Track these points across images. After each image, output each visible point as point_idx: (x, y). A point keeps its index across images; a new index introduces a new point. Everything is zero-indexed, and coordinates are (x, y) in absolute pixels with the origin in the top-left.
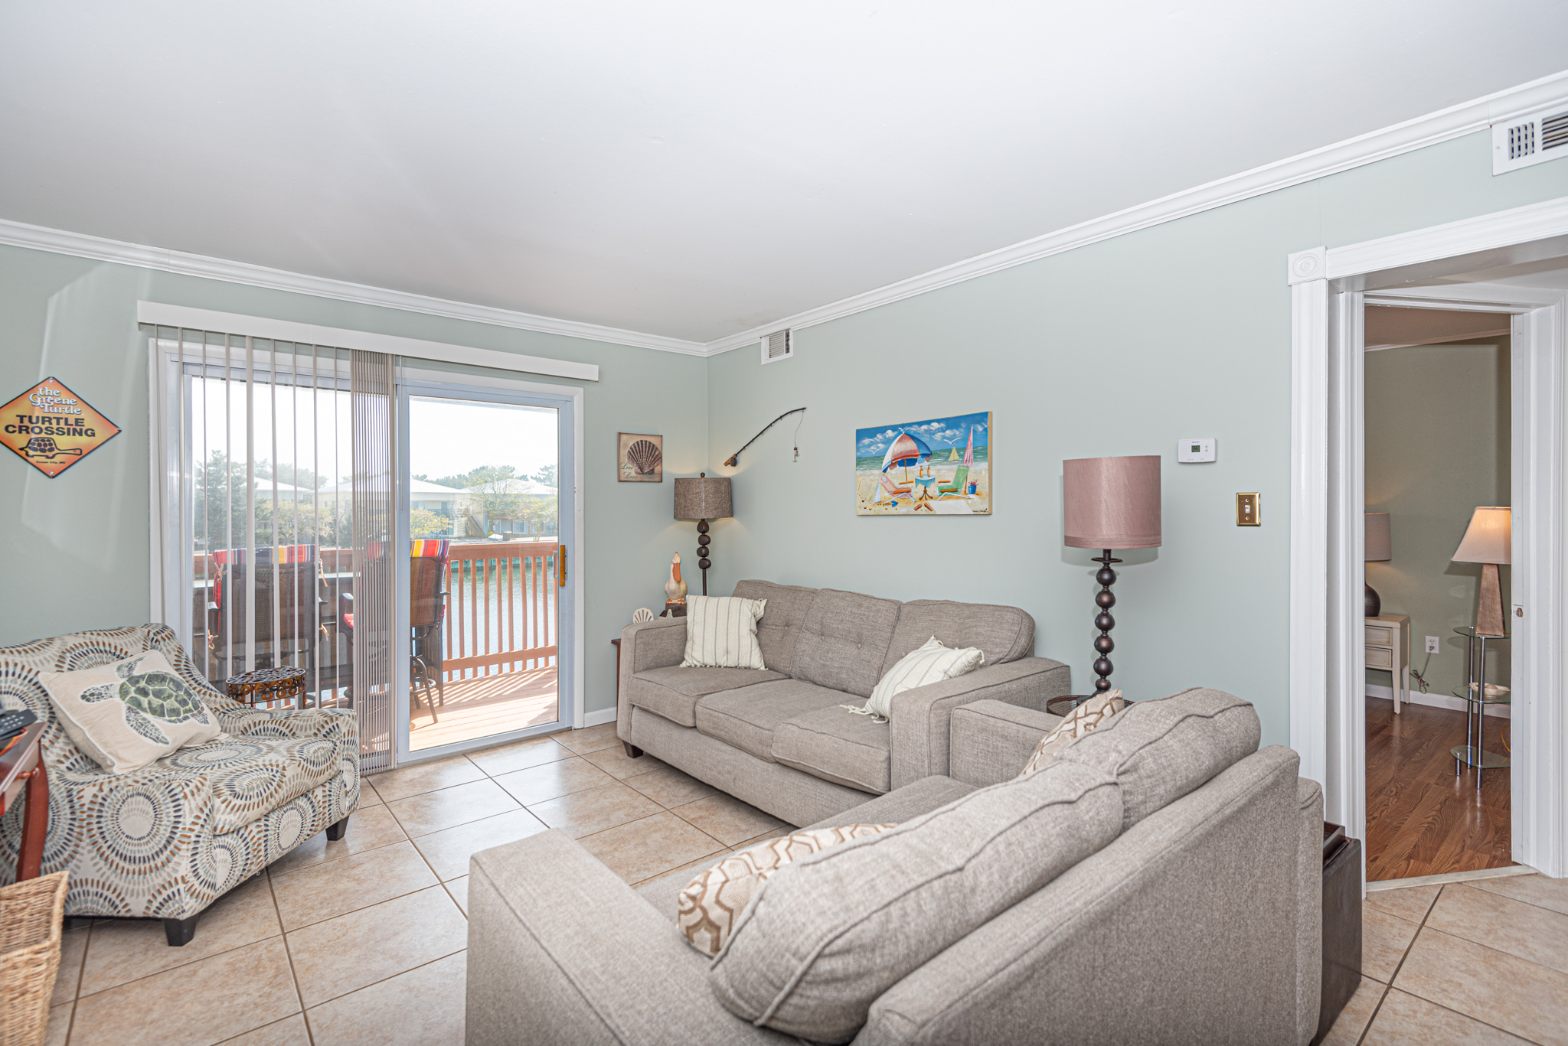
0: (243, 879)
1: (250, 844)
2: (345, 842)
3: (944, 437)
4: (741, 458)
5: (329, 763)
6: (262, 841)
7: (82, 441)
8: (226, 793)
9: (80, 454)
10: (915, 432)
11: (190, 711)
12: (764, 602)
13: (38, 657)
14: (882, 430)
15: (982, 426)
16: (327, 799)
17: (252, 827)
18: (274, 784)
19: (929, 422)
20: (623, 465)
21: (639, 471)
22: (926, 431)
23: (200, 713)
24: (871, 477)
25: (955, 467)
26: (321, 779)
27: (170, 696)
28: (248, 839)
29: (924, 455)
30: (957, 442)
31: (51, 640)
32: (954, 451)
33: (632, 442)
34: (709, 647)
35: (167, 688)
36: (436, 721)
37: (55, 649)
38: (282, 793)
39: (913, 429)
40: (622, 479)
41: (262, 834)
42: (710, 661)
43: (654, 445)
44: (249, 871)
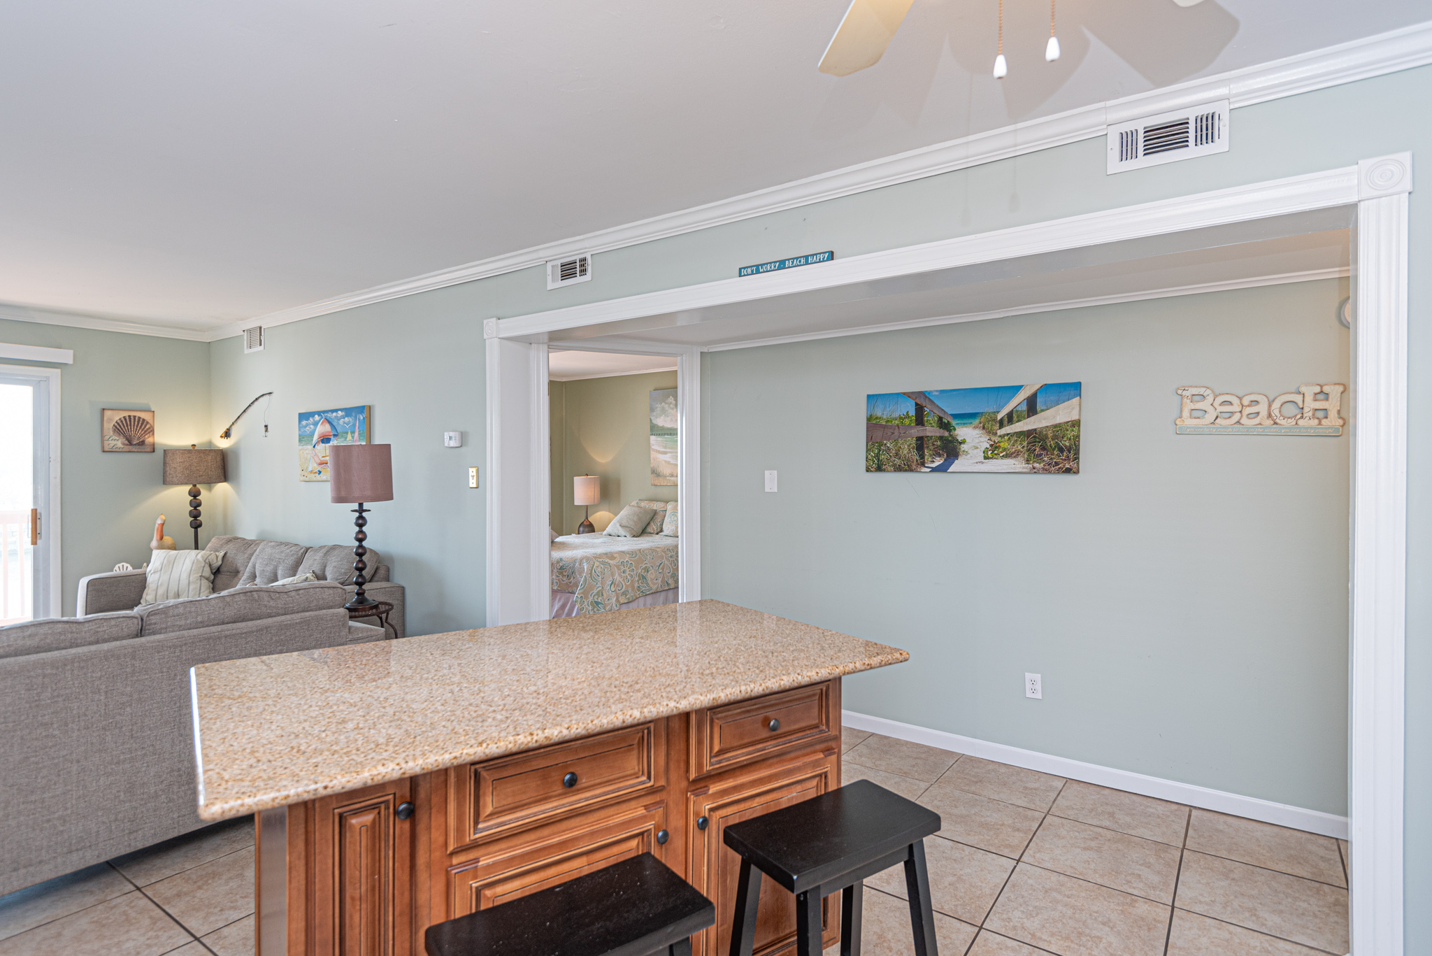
3: (345, 423)
10: (330, 418)
12: (223, 553)
14: (313, 414)
15: (368, 412)
19: (336, 411)
20: (107, 437)
21: (126, 442)
22: (335, 417)
24: (307, 452)
29: (335, 435)
30: (351, 426)
32: (349, 433)
33: (118, 416)
34: (161, 591)
39: (329, 415)
40: (106, 449)
43: (144, 420)
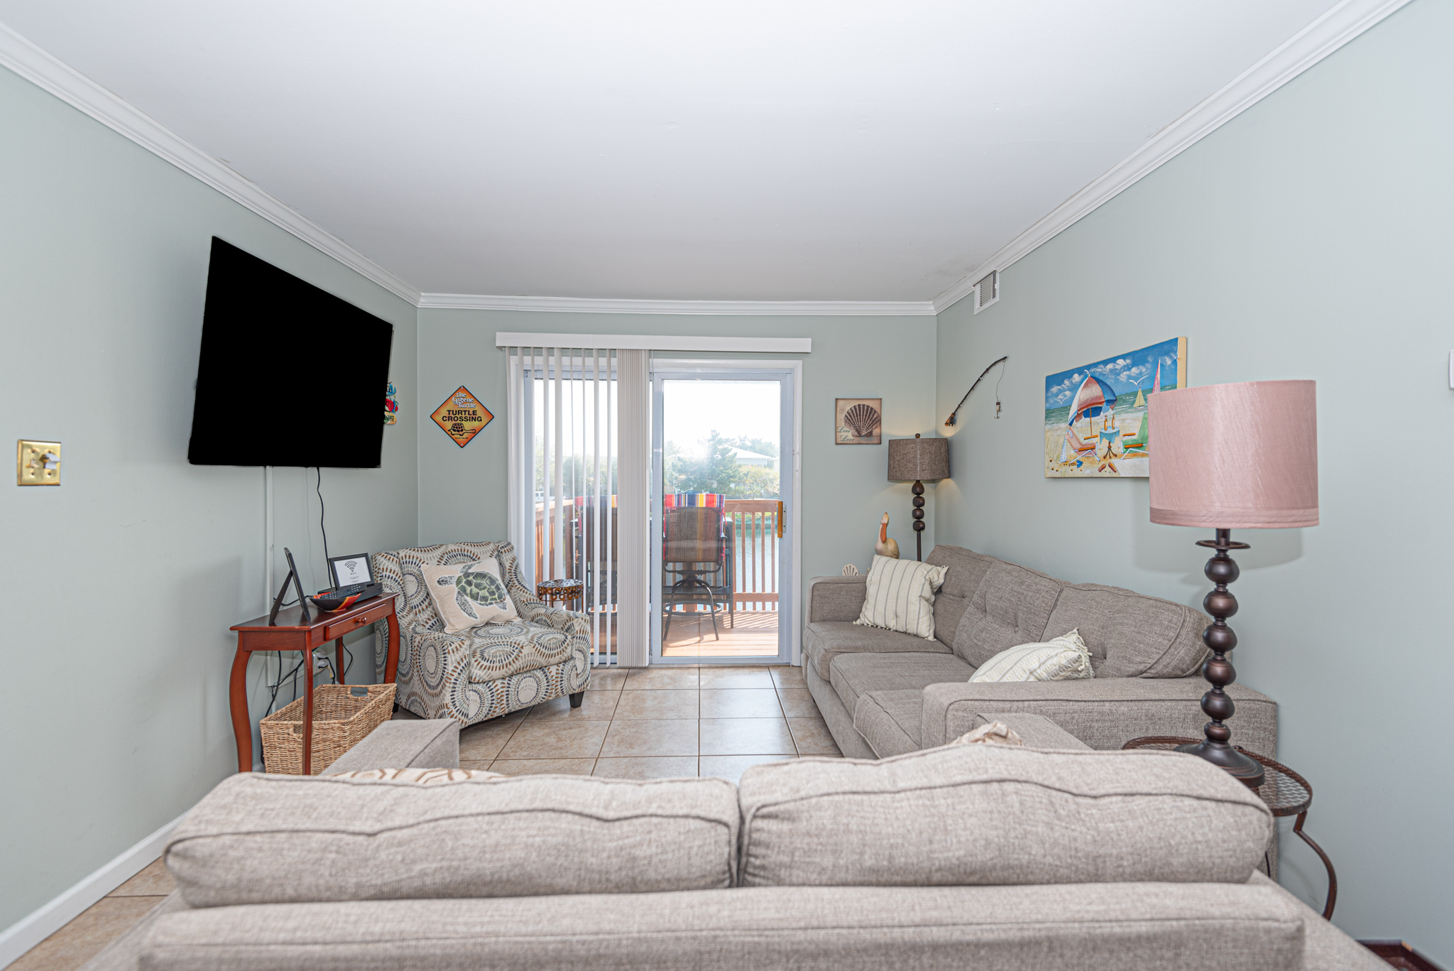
0: (490, 717)
1: (495, 694)
2: (581, 710)
3: (1129, 377)
4: (959, 418)
5: (559, 650)
6: (504, 694)
7: (476, 424)
8: (478, 655)
9: (475, 432)
10: (1101, 374)
11: (495, 599)
12: (946, 569)
13: (429, 555)
14: (1068, 374)
15: (1171, 357)
16: (560, 675)
17: (498, 682)
18: (513, 656)
19: (1113, 360)
20: (840, 429)
21: (856, 433)
22: (1111, 371)
23: (501, 601)
24: (1059, 432)
25: (1141, 415)
26: (557, 659)
27: (484, 588)
28: (494, 690)
29: (1109, 402)
30: (1143, 381)
31: (441, 545)
32: (1140, 394)
33: (849, 406)
34: (880, 608)
35: (485, 582)
36: (717, 639)
37: (439, 552)
38: (518, 664)
39: (1099, 370)
40: (839, 442)
41: (505, 689)
42: (880, 623)
43: (872, 409)
44: (494, 712)
